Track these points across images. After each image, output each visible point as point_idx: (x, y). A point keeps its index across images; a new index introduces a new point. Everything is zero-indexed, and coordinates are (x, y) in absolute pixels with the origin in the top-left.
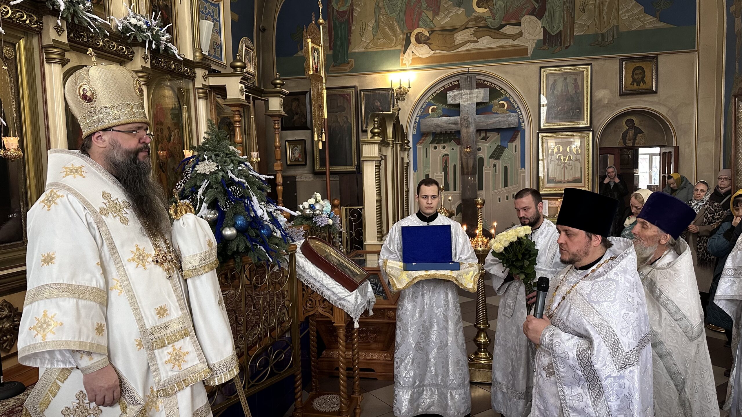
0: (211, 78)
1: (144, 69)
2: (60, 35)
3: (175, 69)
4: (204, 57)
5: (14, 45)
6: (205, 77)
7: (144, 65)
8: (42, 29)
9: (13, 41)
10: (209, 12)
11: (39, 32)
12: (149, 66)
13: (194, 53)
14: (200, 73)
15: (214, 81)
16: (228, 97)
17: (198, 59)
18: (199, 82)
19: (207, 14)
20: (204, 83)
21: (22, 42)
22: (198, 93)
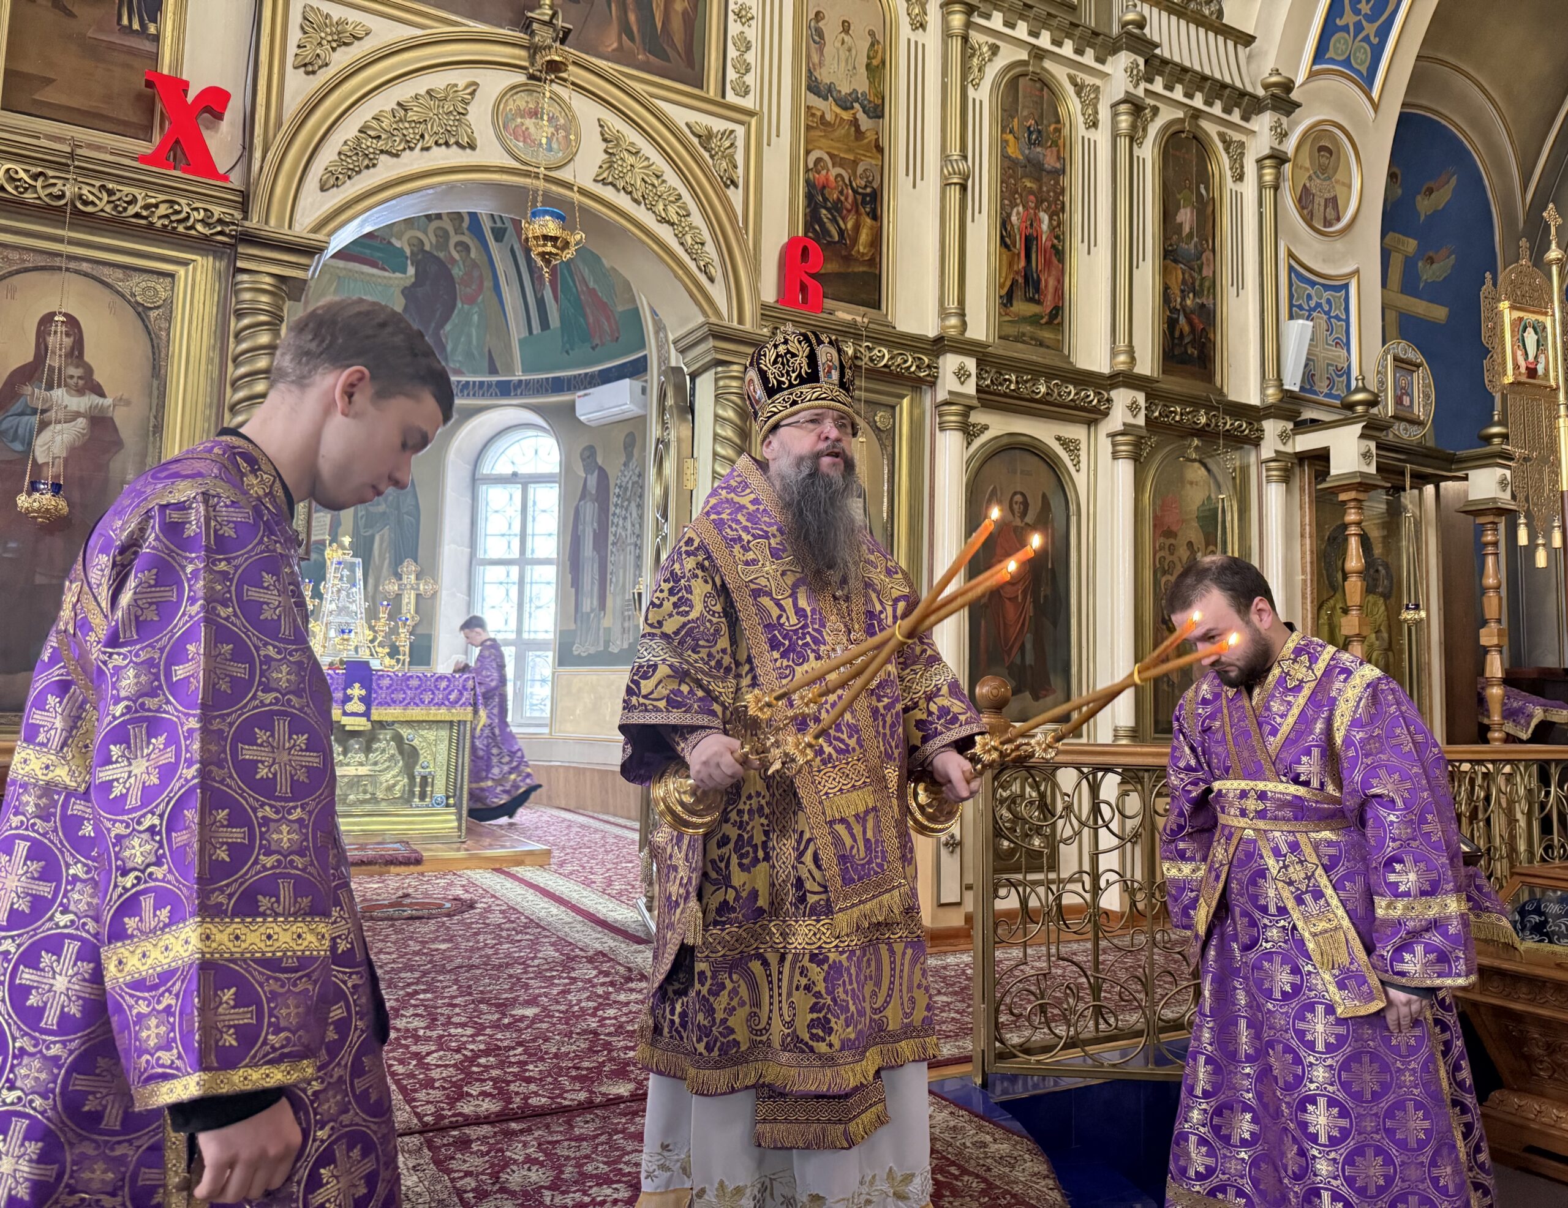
0: (1299, 438)
1: (1127, 430)
2: (962, 383)
3: (1208, 425)
4: (1289, 395)
5: (893, 408)
6: (1284, 437)
7: (1131, 420)
8: (936, 377)
9: (891, 400)
10: (1319, 305)
11: (932, 382)
12: (1141, 421)
13: (1263, 390)
14: (1271, 428)
15: (1306, 442)
16: (1333, 472)
17: (1271, 400)
18: (1269, 447)
19: (1314, 309)
20: (1282, 448)
21: (906, 402)
22: (1268, 470)
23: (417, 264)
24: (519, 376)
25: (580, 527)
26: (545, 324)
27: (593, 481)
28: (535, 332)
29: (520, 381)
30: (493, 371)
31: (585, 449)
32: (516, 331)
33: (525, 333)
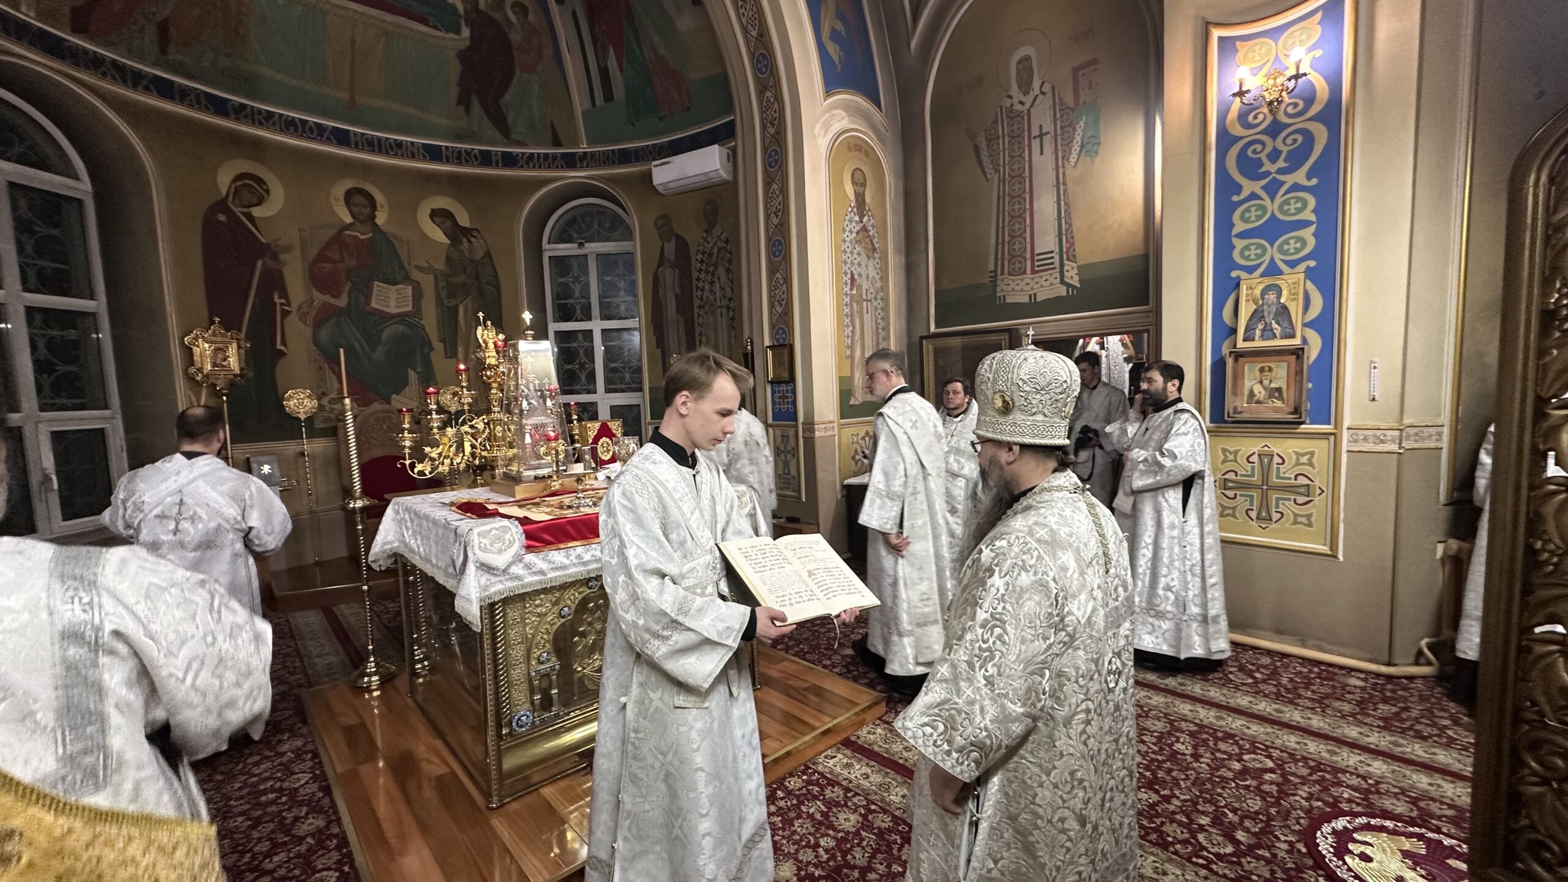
23: (471, 24)
24: (584, 148)
25: (661, 292)
26: (608, 95)
27: (670, 248)
28: (598, 103)
29: (585, 153)
30: (557, 143)
31: (658, 218)
32: (579, 103)
33: (588, 105)
